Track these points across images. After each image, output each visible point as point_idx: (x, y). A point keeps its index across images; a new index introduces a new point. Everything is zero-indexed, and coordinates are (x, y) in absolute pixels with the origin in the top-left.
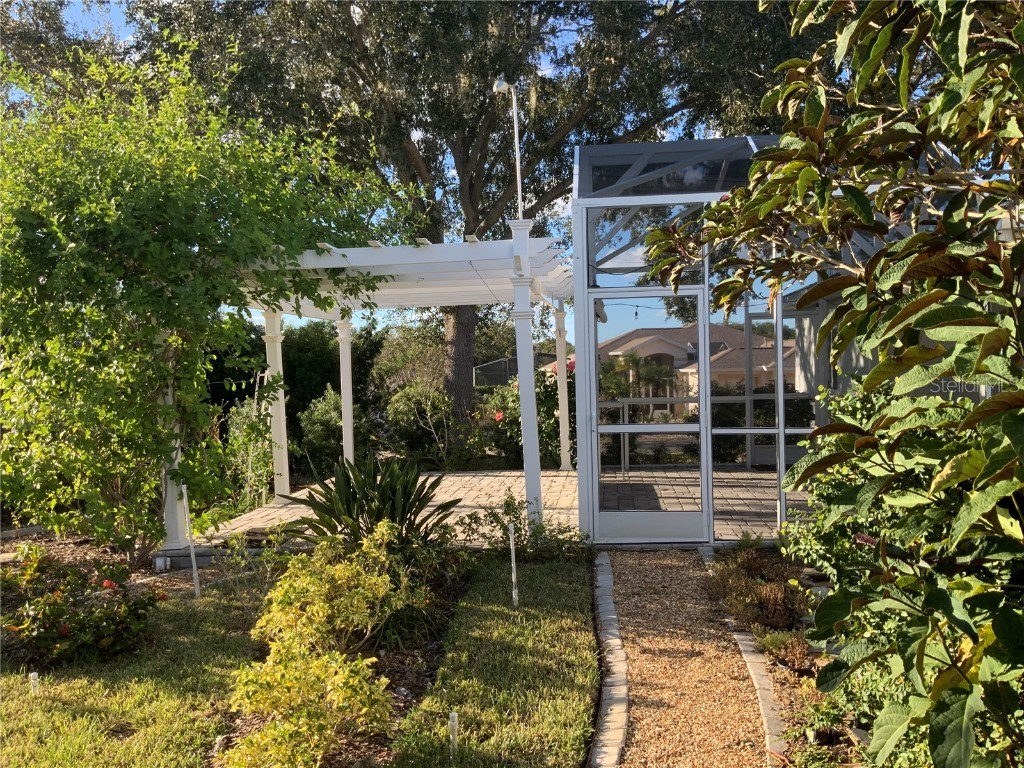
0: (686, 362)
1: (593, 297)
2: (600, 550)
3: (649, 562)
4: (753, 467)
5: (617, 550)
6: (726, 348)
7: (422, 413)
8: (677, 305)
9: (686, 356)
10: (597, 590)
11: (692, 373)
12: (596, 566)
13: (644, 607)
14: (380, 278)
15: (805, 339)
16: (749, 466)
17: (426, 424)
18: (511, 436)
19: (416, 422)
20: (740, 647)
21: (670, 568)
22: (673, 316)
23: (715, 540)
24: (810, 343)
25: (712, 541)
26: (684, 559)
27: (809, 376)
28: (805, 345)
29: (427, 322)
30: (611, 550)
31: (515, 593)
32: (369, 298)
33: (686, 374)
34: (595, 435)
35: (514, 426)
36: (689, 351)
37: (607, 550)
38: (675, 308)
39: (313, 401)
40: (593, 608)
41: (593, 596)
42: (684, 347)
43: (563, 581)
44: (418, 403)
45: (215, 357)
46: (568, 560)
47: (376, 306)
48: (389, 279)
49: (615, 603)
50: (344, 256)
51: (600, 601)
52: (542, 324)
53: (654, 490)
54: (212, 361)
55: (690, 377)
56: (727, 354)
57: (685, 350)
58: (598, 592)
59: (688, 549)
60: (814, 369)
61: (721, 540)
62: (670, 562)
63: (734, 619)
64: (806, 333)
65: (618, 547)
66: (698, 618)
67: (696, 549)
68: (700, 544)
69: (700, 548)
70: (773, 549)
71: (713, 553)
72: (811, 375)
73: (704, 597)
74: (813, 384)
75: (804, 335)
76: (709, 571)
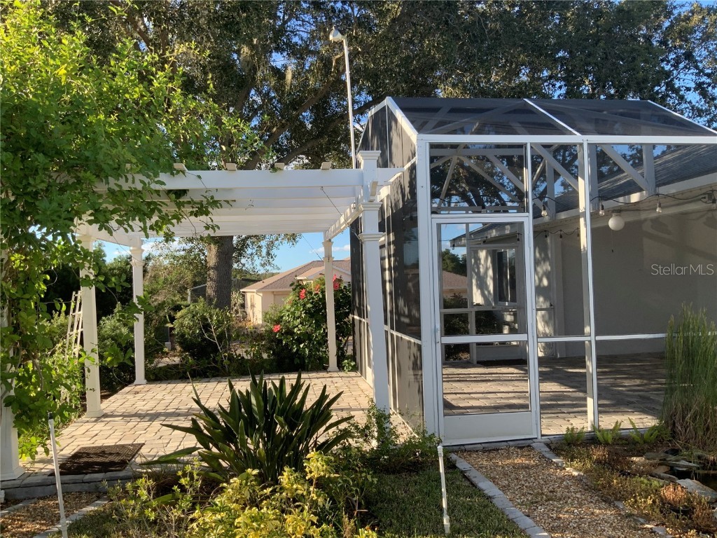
1: (435, 221)
3: (503, 463)
4: (478, 362)
5: (462, 451)
7: (206, 327)
10: (494, 501)
12: (463, 471)
13: (559, 518)
14: (215, 203)
15: (481, 266)
17: (210, 336)
18: (287, 344)
19: (201, 335)
21: (528, 468)
23: (542, 436)
24: (487, 269)
25: (540, 437)
26: (529, 458)
28: (482, 270)
29: (190, 251)
30: (457, 451)
31: (446, 521)
32: (212, 221)
34: (439, 346)
35: (289, 336)
37: (453, 452)
39: (104, 318)
44: (204, 319)
45: (48, 277)
47: (219, 228)
48: (224, 204)
49: (527, 516)
50: (199, 177)
51: (511, 516)
54: (45, 282)
58: (497, 503)
59: (524, 447)
60: (491, 288)
61: (546, 435)
62: (520, 461)
63: (657, 525)
64: (482, 262)
65: (462, 447)
66: (622, 526)
67: (530, 446)
68: (531, 441)
69: (534, 445)
70: (593, 440)
71: (547, 449)
72: (489, 292)
73: (598, 500)
74: (491, 298)
75: (480, 264)
76: (568, 469)
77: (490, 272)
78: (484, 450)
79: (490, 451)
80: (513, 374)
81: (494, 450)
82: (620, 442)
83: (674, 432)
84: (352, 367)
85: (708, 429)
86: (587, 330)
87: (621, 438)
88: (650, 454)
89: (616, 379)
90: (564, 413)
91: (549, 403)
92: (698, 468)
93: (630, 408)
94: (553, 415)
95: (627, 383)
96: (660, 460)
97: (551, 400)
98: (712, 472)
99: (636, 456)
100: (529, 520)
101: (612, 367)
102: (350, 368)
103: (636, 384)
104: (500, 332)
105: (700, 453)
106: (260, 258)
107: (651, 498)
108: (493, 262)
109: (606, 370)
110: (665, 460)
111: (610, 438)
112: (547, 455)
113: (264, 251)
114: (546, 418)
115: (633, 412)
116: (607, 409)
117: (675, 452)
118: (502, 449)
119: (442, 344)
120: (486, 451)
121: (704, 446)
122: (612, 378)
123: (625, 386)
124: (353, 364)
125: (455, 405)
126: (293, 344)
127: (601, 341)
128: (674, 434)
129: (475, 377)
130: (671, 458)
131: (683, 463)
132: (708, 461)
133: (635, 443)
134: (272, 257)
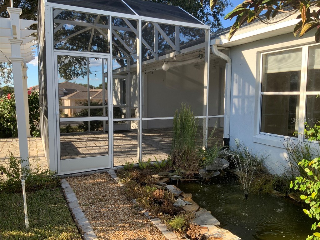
0: (63, 95)
2: (61, 178)
3: (88, 182)
5: (70, 177)
6: (77, 91)
8: (64, 73)
9: (63, 93)
10: (70, 205)
11: (66, 99)
12: (63, 189)
13: (99, 211)
15: (116, 87)
16: (105, 132)
20: (159, 229)
21: (100, 184)
22: (63, 77)
23: (114, 167)
24: (118, 88)
25: (113, 167)
26: (103, 178)
27: (118, 99)
28: (116, 89)
30: (67, 178)
31: (26, 221)
33: (64, 99)
34: (57, 123)
36: (64, 91)
37: (65, 178)
38: (63, 75)
40: (73, 217)
41: (69, 209)
42: (62, 90)
43: (51, 203)
46: (47, 187)
49: (83, 212)
51: (74, 212)
52: (8, 76)
53: (72, 144)
55: (65, 100)
56: (77, 93)
57: (63, 91)
58: (71, 205)
59: (103, 173)
60: (120, 97)
61: (116, 166)
62: (98, 180)
63: (147, 211)
64: (116, 85)
65: (71, 175)
66: (129, 213)
67: (107, 172)
68: (108, 169)
69: (108, 171)
70: (137, 167)
71: (115, 173)
72: (119, 99)
73: (125, 199)
74: (119, 102)
75: (115, 85)
76: (119, 183)
77: (119, 90)
78: (82, 176)
79: (85, 176)
80: (120, 137)
81: (87, 175)
82: (150, 168)
83: (175, 162)
84: (38, 135)
85: (188, 160)
86: (137, 115)
87: (151, 166)
88: (162, 173)
89: (163, 138)
90: (132, 154)
91: (127, 150)
92: (181, 178)
93: (161, 151)
94: (126, 156)
95: (167, 140)
96: (165, 176)
97: (129, 149)
98: (187, 180)
99: (155, 174)
100: (83, 214)
101: (164, 133)
102: (36, 135)
103: (170, 140)
104: (121, 117)
105: (183, 171)
106: (4, 78)
107: (149, 196)
108: (121, 85)
109: (161, 134)
110: (167, 175)
111: (145, 166)
112: (113, 176)
113: (6, 75)
114: (122, 157)
115: (162, 153)
116: (152, 152)
117: (173, 171)
118: (92, 175)
119: (60, 122)
120: (83, 176)
121: (185, 168)
122: (161, 138)
123: (165, 141)
124: (38, 133)
125: (82, 153)
126: (4, 123)
127: (145, 120)
128: (174, 163)
129: (100, 139)
130: (170, 174)
131: (175, 176)
132: (185, 174)
133: (157, 168)
134: (10, 78)
